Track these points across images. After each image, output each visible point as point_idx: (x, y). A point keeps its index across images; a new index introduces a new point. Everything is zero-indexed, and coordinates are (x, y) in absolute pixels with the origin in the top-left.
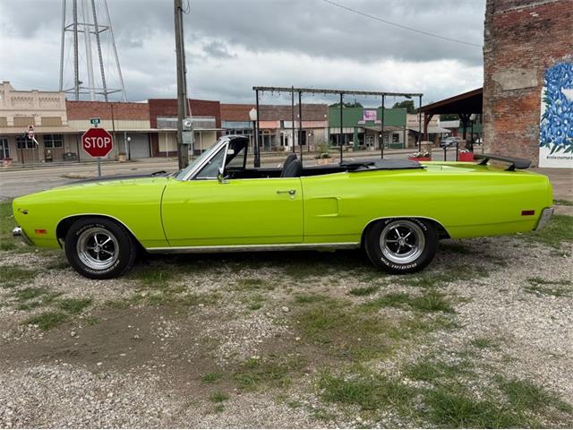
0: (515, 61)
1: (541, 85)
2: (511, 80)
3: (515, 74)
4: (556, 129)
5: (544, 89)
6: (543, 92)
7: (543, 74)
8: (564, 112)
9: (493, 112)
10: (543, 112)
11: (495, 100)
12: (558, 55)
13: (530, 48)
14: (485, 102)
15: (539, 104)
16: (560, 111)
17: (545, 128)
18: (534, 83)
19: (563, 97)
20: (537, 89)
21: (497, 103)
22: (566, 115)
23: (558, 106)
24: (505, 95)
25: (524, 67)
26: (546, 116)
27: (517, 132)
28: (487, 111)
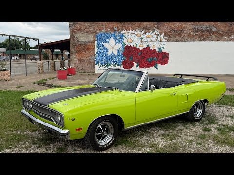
0: (83, 30)
1: (94, 40)
2: (82, 37)
3: (83, 35)
4: (101, 58)
5: (96, 42)
6: (95, 43)
7: (95, 36)
8: (104, 52)
9: (75, 50)
10: (96, 51)
11: (76, 45)
12: (101, 29)
13: (89, 25)
14: (71, 45)
15: (94, 48)
16: (102, 51)
17: (97, 58)
18: (92, 39)
19: (103, 46)
20: (93, 42)
21: (76, 46)
22: (105, 53)
23: (101, 49)
24: (80, 43)
25: (87, 32)
26: (97, 53)
27: (85, 59)
28: (72, 49)
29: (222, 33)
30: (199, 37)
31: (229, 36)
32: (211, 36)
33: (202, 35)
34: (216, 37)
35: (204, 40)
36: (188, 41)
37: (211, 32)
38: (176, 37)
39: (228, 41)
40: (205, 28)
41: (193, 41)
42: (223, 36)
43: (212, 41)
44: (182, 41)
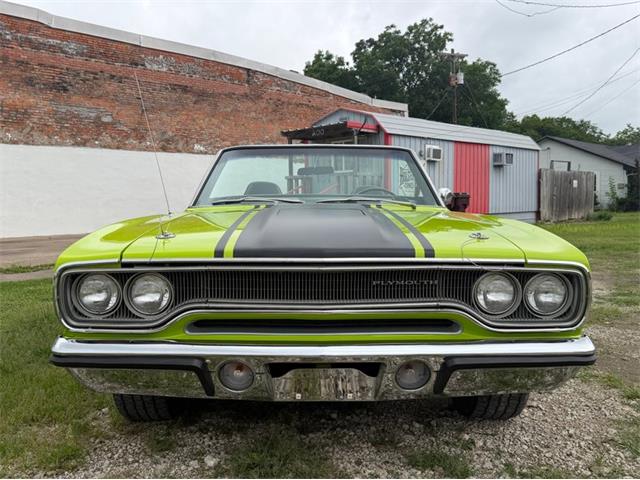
29: (125, 129)
30: (73, 136)
31: (142, 138)
32: (99, 134)
33: (80, 131)
34: (113, 138)
35: (84, 144)
36: (43, 144)
37: (99, 125)
38: (8, 131)
39: (140, 150)
40: (84, 112)
41: (57, 144)
42: (127, 137)
43: (105, 147)
44: (26, 143)
